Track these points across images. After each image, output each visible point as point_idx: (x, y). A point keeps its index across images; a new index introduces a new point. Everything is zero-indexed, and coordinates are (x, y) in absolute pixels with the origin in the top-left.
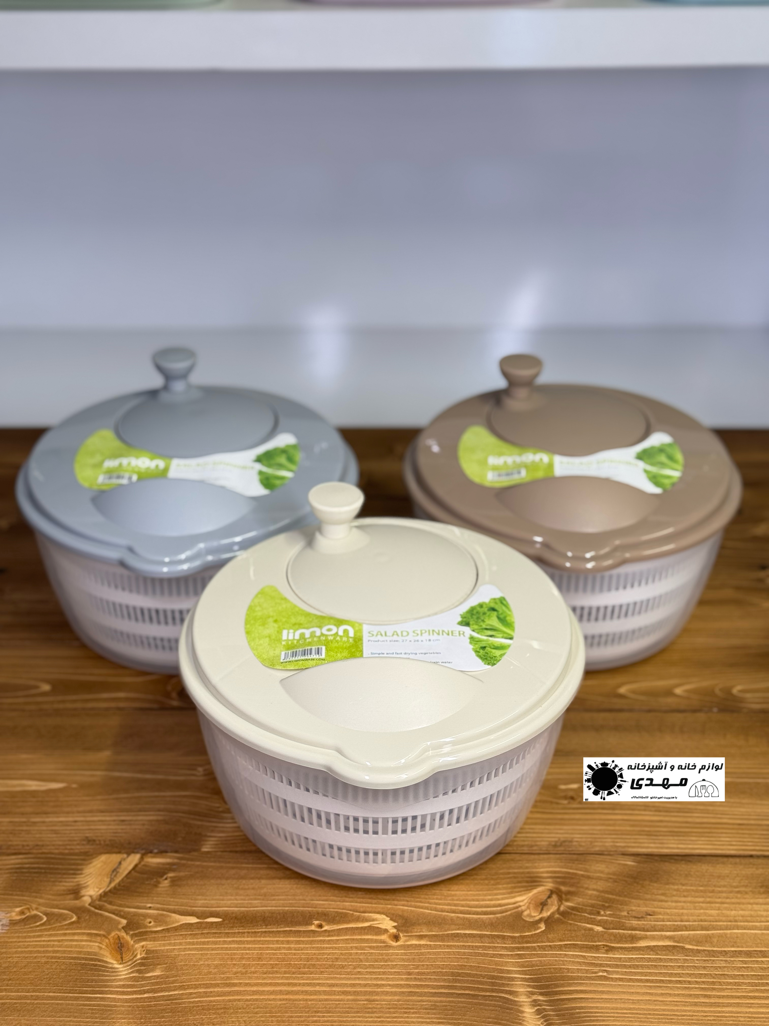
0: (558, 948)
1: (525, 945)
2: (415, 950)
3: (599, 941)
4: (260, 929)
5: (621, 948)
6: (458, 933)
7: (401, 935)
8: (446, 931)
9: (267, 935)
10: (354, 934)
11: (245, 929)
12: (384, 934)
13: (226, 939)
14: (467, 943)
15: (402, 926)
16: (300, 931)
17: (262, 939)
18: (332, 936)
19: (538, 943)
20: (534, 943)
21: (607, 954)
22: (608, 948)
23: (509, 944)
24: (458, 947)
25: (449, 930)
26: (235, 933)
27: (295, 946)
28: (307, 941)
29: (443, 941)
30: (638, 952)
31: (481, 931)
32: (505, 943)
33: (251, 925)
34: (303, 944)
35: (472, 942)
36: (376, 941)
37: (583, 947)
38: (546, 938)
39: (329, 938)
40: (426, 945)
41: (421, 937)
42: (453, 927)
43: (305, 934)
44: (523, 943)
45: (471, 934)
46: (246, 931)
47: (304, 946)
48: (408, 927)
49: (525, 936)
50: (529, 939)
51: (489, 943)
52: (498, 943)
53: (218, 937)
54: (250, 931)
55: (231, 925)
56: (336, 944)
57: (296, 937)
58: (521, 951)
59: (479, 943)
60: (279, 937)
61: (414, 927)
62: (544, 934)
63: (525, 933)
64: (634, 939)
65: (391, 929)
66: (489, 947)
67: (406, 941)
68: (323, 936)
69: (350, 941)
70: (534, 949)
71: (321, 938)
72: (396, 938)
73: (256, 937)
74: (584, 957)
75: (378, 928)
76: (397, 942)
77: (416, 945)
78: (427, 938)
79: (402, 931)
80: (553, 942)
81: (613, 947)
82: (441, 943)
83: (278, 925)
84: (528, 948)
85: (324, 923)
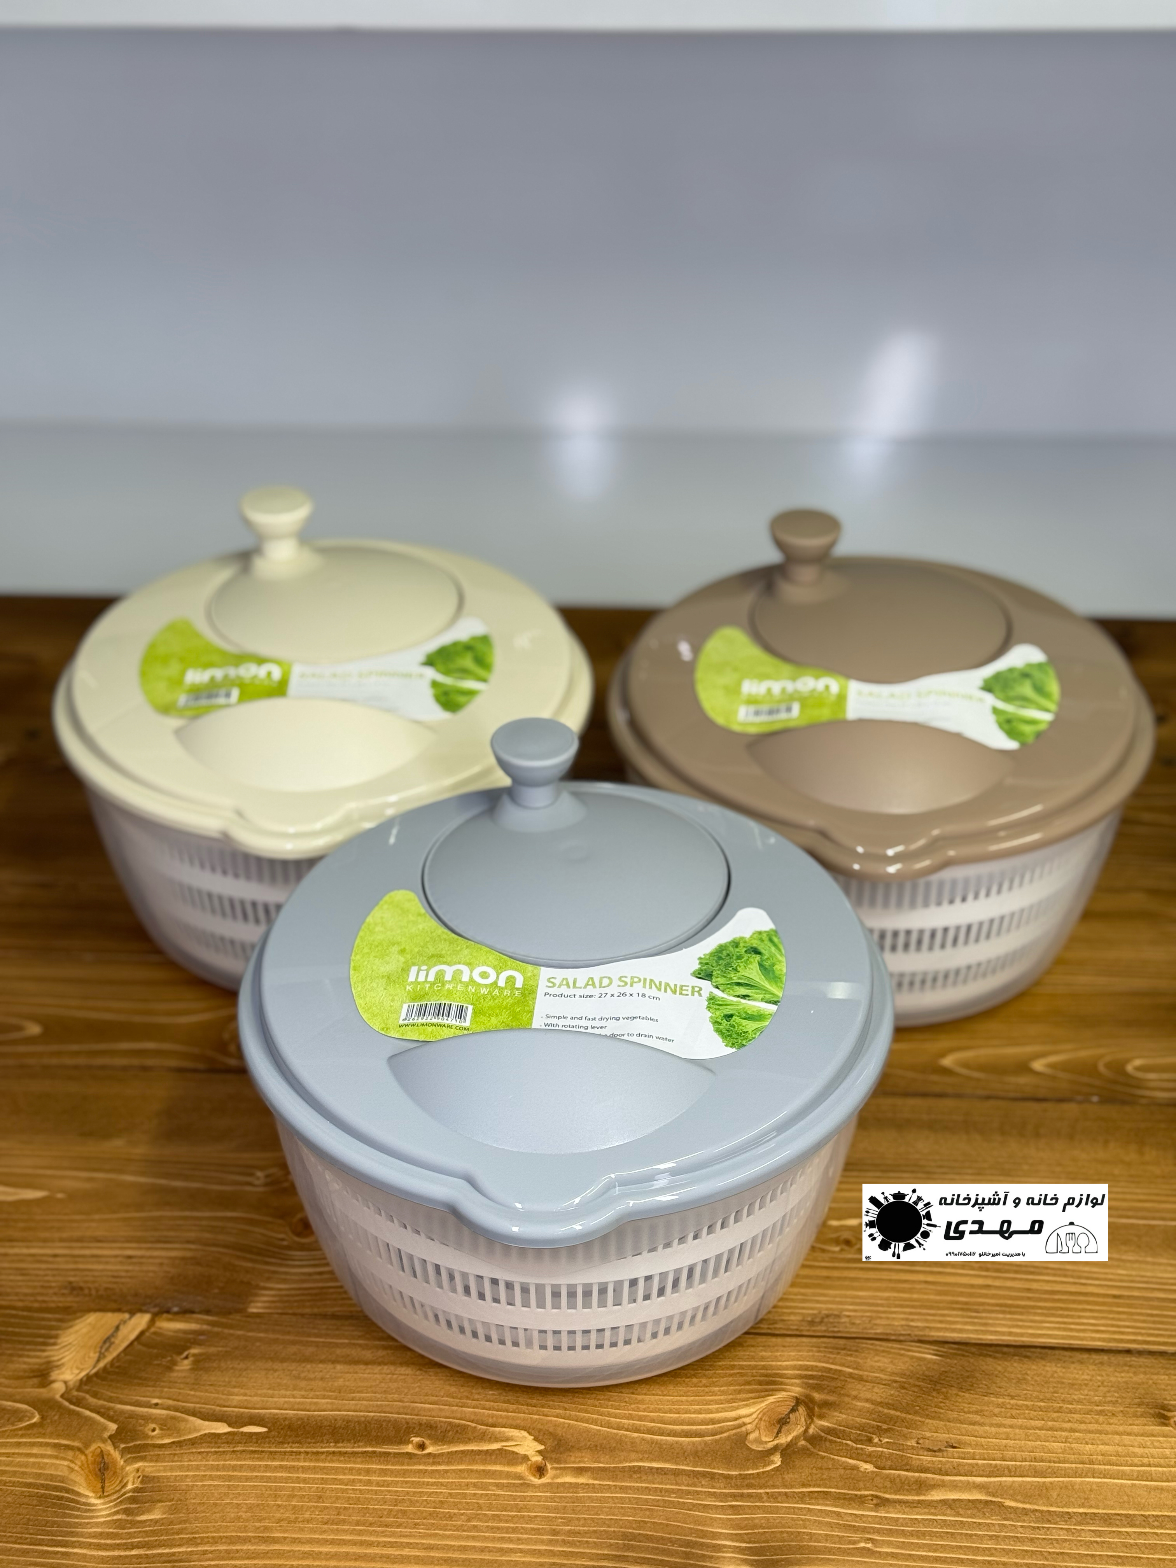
0: (799, 1497)
1: (746, 1491)
2: (569, 1492)
3: (866, 1489)
4: (325, 1448)
5: (900, 1502)
6: (640, 1467)
7: (549, 1466)
8: (621, 1462)
9: (335, 1458)
10: (474, 1462)
11: (302, 1448)
12: (521, 1463)
13: (269, 1463)
14: (654, 1484)
15: (553, 1451)
16: (389, 1453)
17: (327, 1464)
18: (439, 1464)
19: (766, 1487)
20: (761, 1488)
21: (877, 1512)
22: (879, 1501)
23: (720, 1488)
24: (638, 1490)
25: (627, 1462)
26: (285, 1452)
27: (379, 1479)
28: (398, 1471)
29: (614, 1478)
30: (926, 1510)
31: (677, 1464)
32: (713, 1487)
33: (313, 1441)
34: (390, 1476)
35: (661, 1483)
36: (508, 1475)
37: (839, 1498)
38: (780, 1479)
39: (434, 1468)
40: (587, 1484)
41: (580, 1471)
42: (633, 1455)
43: (396, 1459)
44: (742, 1487)
45: (661, 1468)
46: (302, 1450)
47: (392, 1479)
48: (561, 1453)
49: (747, 1474)
50: (753, 1481)
51: (688, 1485)
52: (702, 1486)
53: (258, 1458)
54: (309, 1450)
55: (281, 1440)
56: (444, 1478)
57: (380, 1463)
58: (737, 1501)
59: (672, 1485)
60: (355, 1463)
61: (571, 1454)
62: (778, 1473)
63: (748, 1470)
64: (922, 1486)
65: (533, 1456)
66: (689, 1493)
67: (556, 1477)
68: (425, 1464)
69: (466, 1474)
70: (759, 1497)
71: (422, 1467)
72: (540, 1471)
73: (317, 1460)
74: (838, 1514)
75: (513, 1452)
76: (540, 1477)
77: (571, 1483)
78: (589, 1473)
79: (551, 1460)
80: (792, 1487)
81: (887, 1500)
82: (611, 1483)
83: (355, 1443)
84: (750, 1496)
85: (427, 1442)
